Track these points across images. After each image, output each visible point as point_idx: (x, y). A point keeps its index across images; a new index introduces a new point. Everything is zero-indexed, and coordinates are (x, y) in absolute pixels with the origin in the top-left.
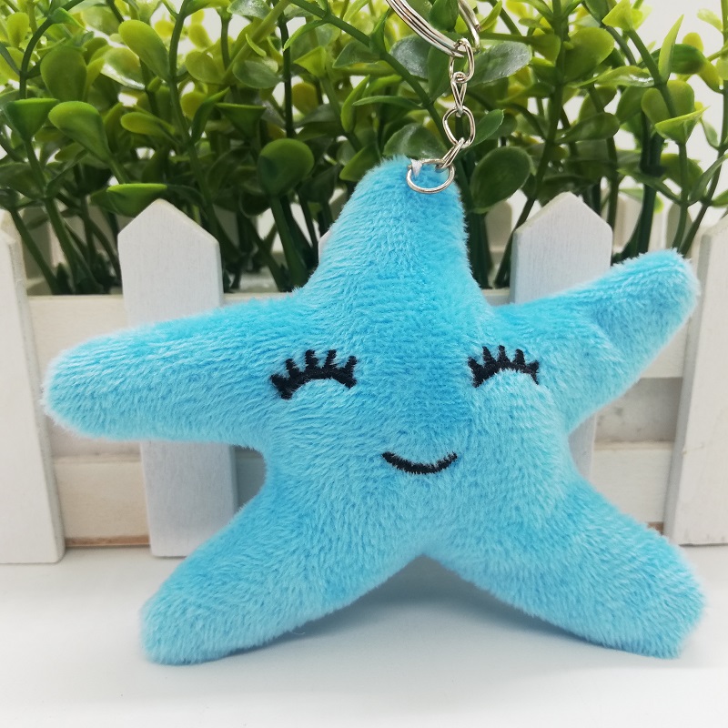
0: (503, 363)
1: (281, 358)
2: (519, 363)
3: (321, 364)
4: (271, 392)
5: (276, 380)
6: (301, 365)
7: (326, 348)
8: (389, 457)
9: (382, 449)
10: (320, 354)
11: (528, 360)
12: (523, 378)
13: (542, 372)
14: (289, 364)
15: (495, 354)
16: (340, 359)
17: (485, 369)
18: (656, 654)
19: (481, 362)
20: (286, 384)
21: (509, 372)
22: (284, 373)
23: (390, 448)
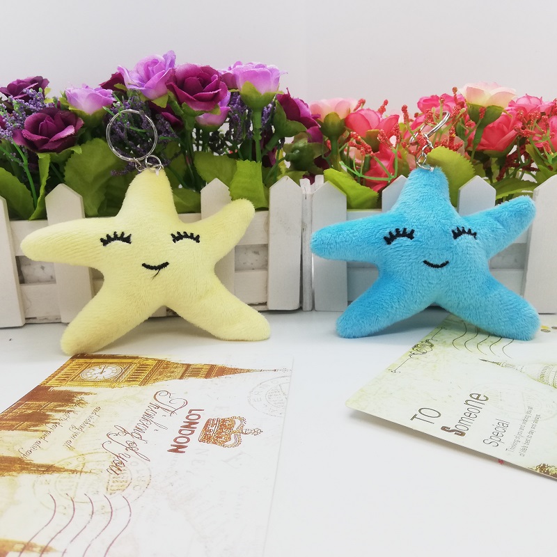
0: (464, 232)
1: (388, 231)
2: (469, 232)
3: (401, 233)
4: (384, 242)
5: (385, 238)
6: (394, 234)
7: (404, 227)
8: (425, 262)
9: (423, 260)
10: (401, 230)
11: (472, 232)
12: (471, 237)
13: (478, 236)
14: (390, 233)
15: (461, 229)
16: (408, 231)
17: (457, 234)
18: (521, 339)
19: (456, 231)
20: (389, 239)
21: (466, 235)
22: (389, 236)
23: (426, 259)
